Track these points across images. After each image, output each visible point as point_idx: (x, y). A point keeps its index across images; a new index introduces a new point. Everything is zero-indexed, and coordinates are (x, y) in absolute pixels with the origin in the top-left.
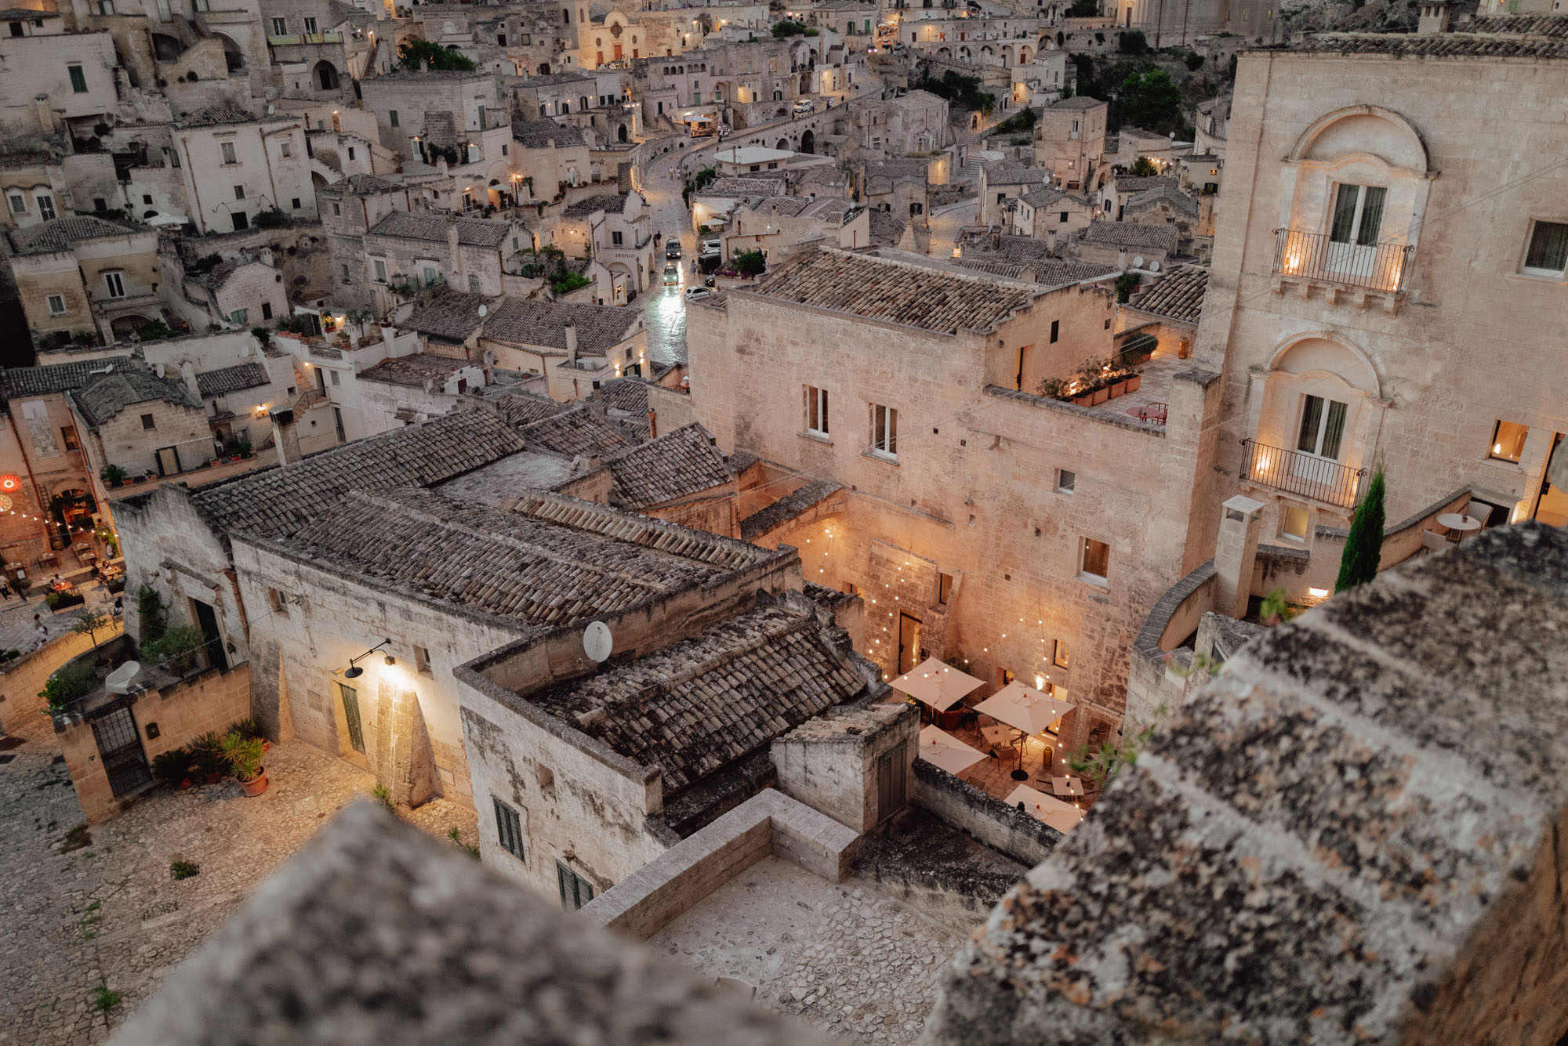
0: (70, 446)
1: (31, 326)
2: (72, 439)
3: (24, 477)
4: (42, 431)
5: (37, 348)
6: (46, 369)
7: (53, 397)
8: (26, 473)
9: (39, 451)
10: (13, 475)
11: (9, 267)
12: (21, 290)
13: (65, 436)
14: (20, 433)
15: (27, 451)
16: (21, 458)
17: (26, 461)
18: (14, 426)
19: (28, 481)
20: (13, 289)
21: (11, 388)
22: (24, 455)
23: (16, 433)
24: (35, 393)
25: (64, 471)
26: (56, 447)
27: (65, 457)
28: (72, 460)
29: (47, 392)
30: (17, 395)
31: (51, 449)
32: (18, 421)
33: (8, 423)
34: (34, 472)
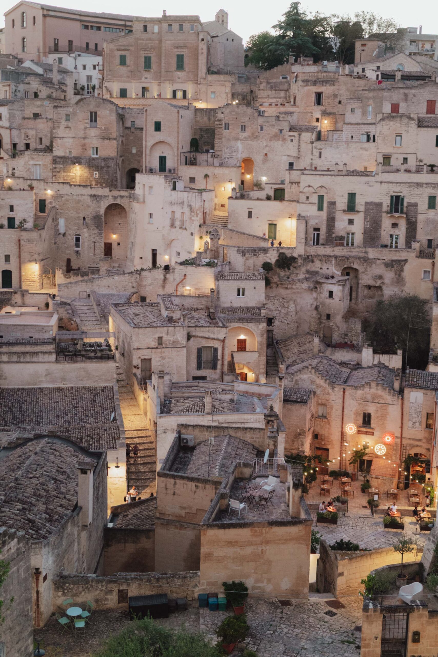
0: (428, 426)
1: (432, 346)
2: (430, 422)
3: (397, 437)
4: (416, 412)
5: (430, 360)
6: (431, 374)
7: (429, 392)
8: (399, 435)
9: (410, 424)
10: (392, 434)
11: (431, 308)
12: (433, 323)
13: (427, 418)
14: (404, 409)
15: (404, 422)
16: (400, 425)
17: (402, 427)
18: (402, 404)
19: (399, 440)
20: (429, 322)
21: (409, 381)
22: (402, 424)
23: (402, 409)
24: (420, 387)
25: (420, 440)
26: (420, 424)
27: (423, 432)
28: (427, 435)
29: (427, 388)
30: (410, 386)
31: (417, 424)
32: (406, 402)
33: (400, 401)
34: (404, 436)
